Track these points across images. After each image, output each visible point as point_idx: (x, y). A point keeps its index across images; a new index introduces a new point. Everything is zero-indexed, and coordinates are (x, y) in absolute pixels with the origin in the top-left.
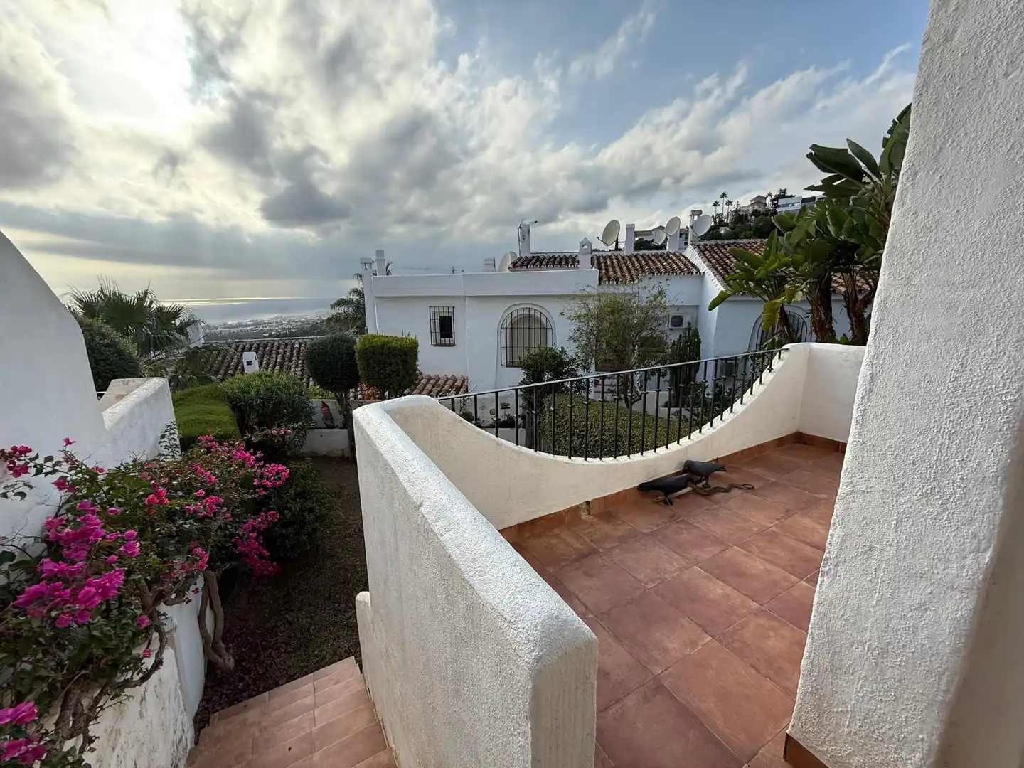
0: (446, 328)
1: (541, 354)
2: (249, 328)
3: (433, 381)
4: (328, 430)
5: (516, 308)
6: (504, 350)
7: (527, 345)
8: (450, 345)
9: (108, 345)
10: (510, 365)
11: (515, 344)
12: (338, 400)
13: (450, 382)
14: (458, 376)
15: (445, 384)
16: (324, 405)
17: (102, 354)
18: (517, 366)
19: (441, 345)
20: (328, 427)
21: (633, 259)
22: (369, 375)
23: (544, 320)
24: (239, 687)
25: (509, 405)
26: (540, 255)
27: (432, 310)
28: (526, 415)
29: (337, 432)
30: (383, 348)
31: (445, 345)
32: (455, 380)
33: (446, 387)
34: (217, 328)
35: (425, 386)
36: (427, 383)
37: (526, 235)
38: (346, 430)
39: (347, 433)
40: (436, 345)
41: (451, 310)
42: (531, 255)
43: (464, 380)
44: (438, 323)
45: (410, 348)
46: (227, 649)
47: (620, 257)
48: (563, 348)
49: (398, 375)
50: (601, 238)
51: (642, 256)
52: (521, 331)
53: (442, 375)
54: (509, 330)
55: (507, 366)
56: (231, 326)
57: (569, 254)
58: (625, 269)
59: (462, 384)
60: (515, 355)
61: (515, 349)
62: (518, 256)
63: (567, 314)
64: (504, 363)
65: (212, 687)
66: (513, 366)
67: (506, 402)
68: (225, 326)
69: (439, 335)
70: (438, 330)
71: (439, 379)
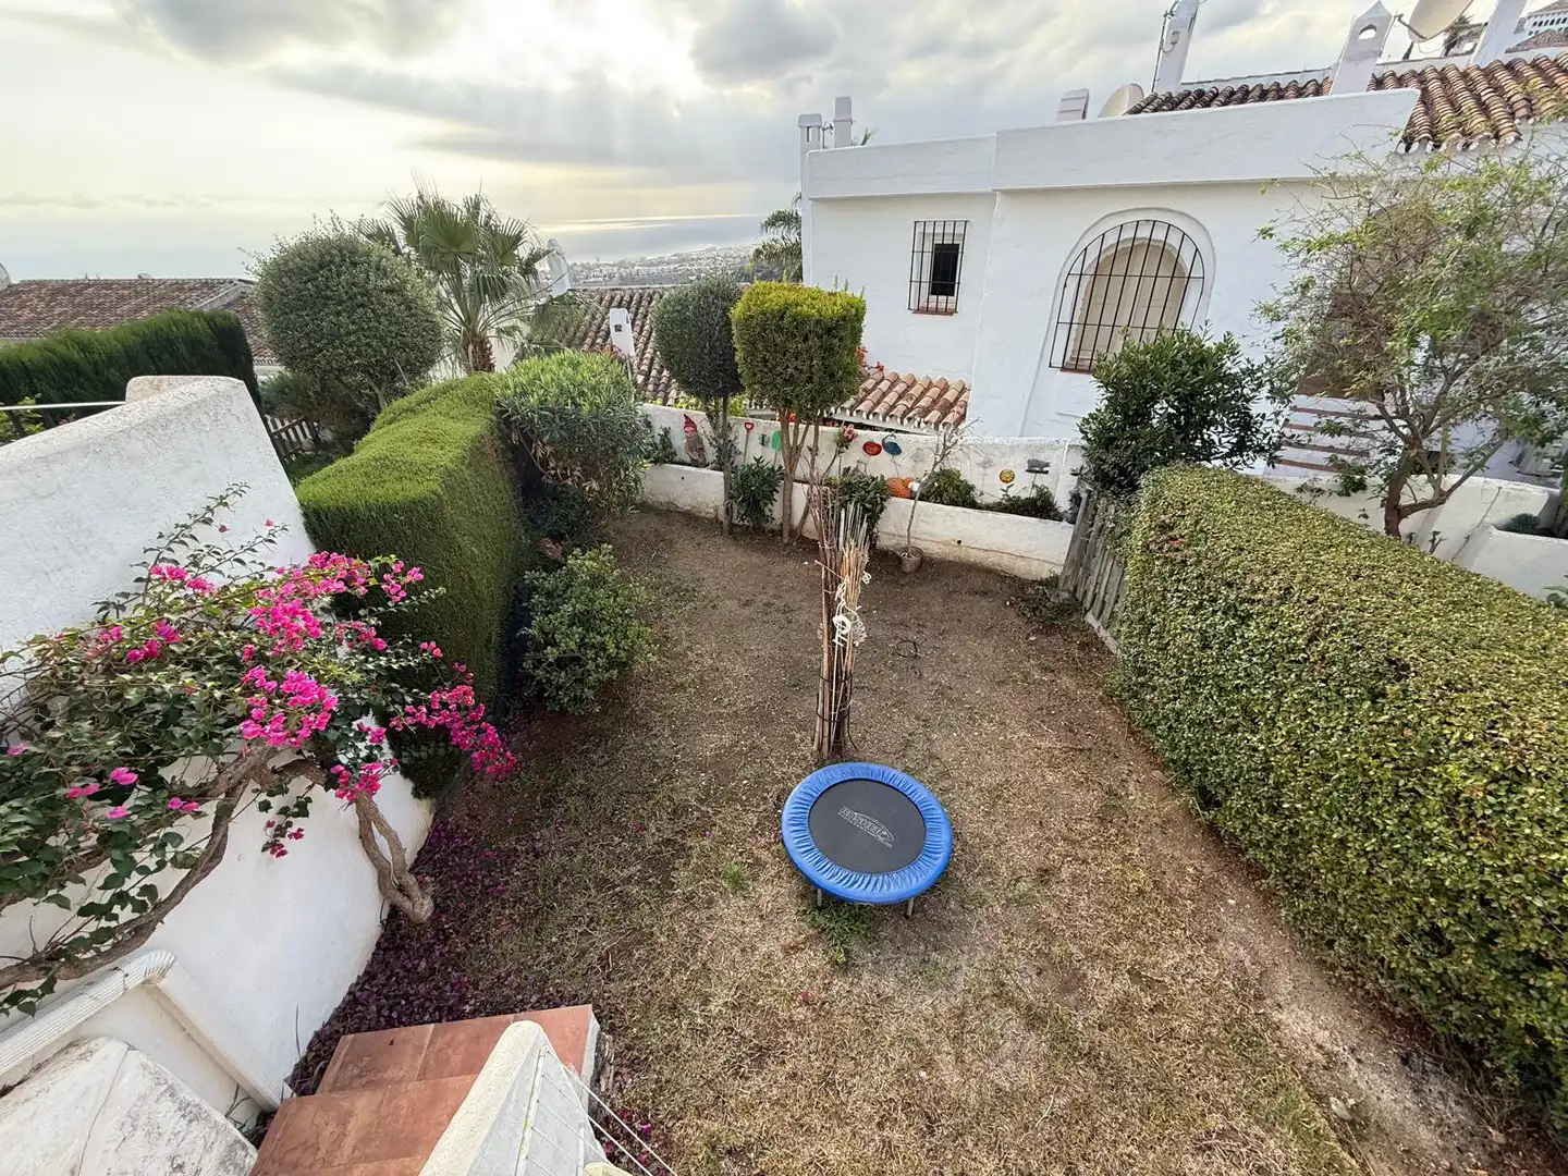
0: (944, 271)
1: (1158, 352)
2: (672, 267)
3: (900, 388)
4: (693, 469)
5: (1119, 221)
6: (1063, 332)
7: (1123, 321)
8: (948, 312)
9: (390, 291)
10: (1072, 367)
11: (1094, 319)
12: (709, 416)
13: (934, 392)
14: (953, 381)
15: (923, 394)
16: (689, 422)
17: (383, 306)
18: (1088, 372)
19: (927, 311)
20: (694, 464)
21: (1503, 77)
22: (755, 375)
23: (1187, 256)
24: (419, 970)
25: (1047, 465)
26: (1207, 88)
27: (920, 229)
28: (1084, 495)
29: (709, 475)
30: (782, 318)
31: (936, 312)
32: (945, 389)
33: (924, 402)
34: (633, 266)
35: (884, 395)
36: (890, 388)
37: (1184, 31)
38: (721, 473)
39: (722, 480)
40: (919, 311)
41: (959, 231)
42: (1182, 90)
43: (963, 390)
44: (928, 258)
45: (844, 318)
46: (422, 884)
47: (1451, 74)
48: (1228, 337)
49: (810, 380)
50: (1406, 19)
51: (1534, 65)
52: (1116, 283)
53: (921, 377)
54: (1086, 280)
55: (1063, 369)
56: (651, 264)
57: (1292, 78)
58: (1468, 104)
59: (957, 399)
60: (1089, 342)
61: (1091, 331)
62: (1148, 94)
63: (1284, 233)
64: (1058, 361)
65: (385, 950)
66: (1076, 370)
67: (1042, 458)
68: (643, 263)
69: (926, 287)
70: (926, 276)
71: (914, 382)
